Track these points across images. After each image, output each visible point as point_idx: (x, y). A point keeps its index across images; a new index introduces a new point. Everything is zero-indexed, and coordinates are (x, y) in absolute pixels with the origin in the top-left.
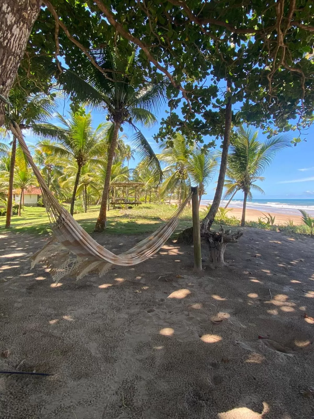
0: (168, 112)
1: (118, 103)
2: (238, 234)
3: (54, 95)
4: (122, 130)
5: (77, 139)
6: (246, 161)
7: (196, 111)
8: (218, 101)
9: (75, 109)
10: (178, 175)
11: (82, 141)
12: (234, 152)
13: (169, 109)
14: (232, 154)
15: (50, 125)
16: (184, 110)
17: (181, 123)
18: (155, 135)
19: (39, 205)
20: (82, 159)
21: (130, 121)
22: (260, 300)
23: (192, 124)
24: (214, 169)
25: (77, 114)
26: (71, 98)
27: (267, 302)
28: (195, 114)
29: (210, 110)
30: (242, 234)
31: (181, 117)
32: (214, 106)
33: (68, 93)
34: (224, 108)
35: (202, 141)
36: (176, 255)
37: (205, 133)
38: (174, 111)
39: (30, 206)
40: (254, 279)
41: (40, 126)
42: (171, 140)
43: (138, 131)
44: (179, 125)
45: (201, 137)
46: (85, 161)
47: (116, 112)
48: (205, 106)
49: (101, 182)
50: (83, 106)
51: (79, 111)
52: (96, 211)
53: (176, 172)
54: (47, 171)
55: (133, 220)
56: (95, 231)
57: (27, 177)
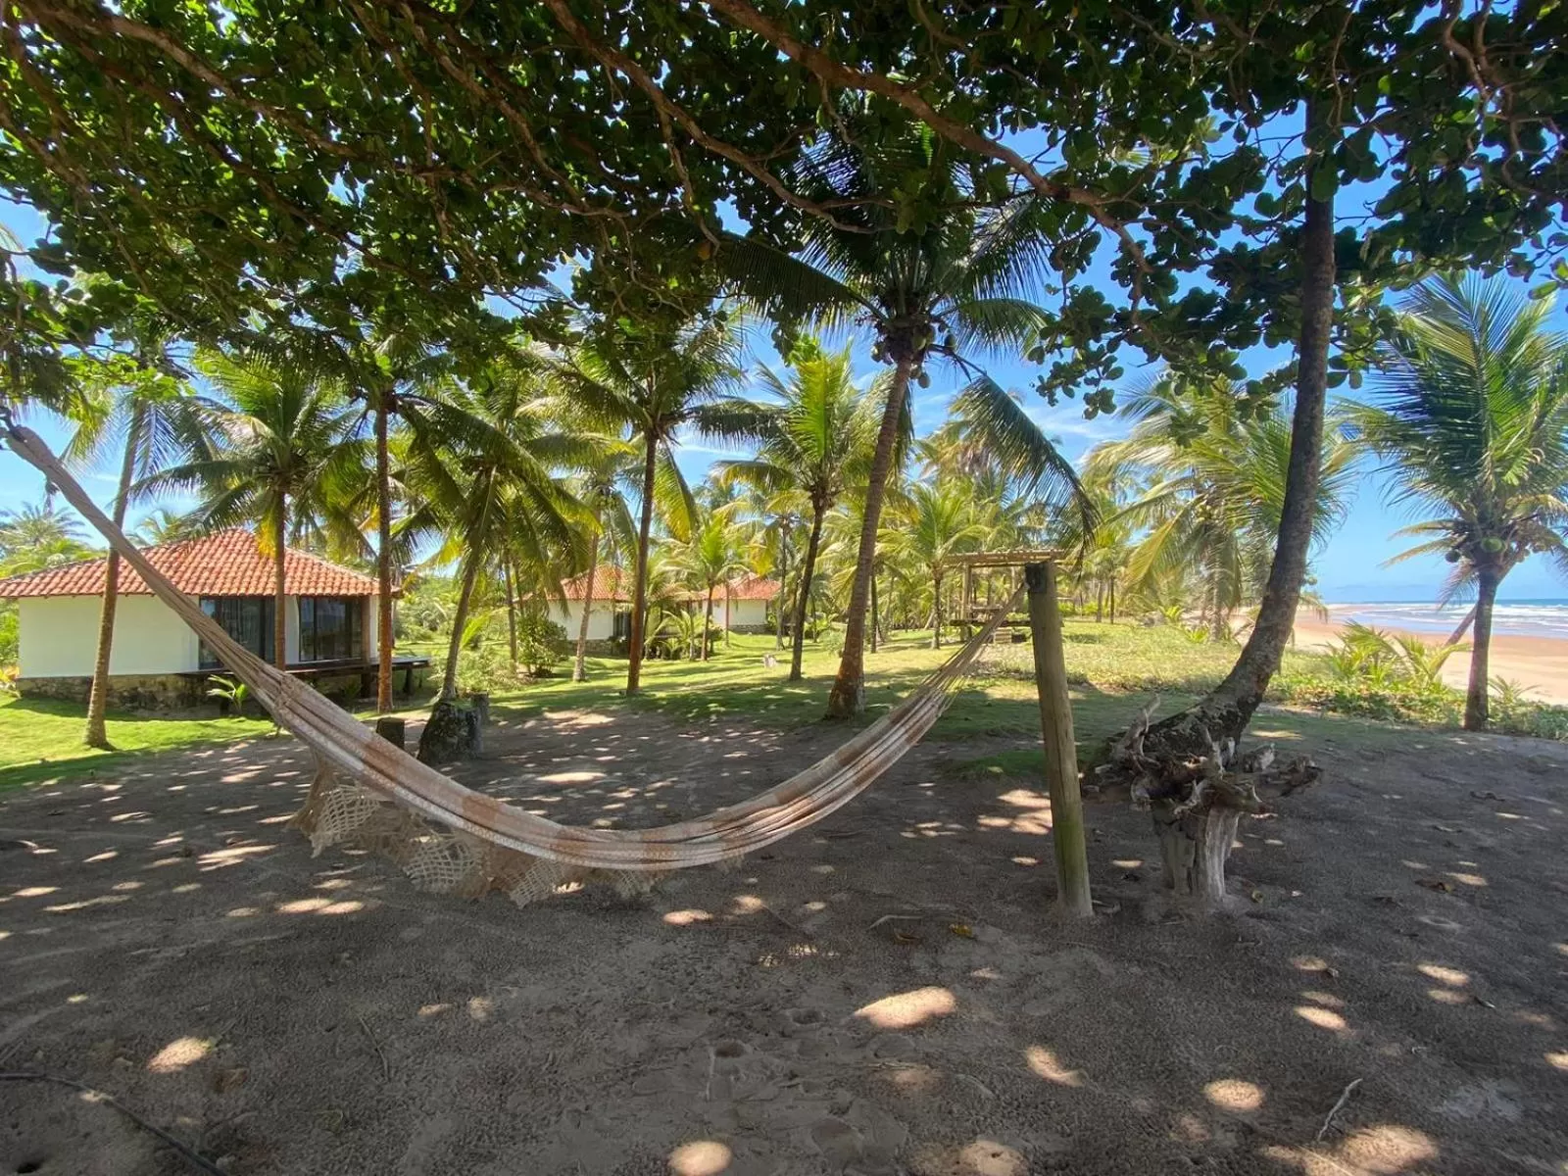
0: (1055, 291)
1: (902, 298)
2: (1294, 771)
3: (722, 316)
4: (924, 381)
5: (807, 433)
6: (1476, 427)
7: (1173, 263)
8: (1264, 204)
9: (785, 345)
10: (1204, 512)
11: (821, 436)
12: (1415, 399)
13: (1055, 278)
14: (1400, 408)
15: (741, 403)
16: (1126, 270)
17: (1123, 319)
18: (1040, 378)
19: (769, 630)
20: (824, 489)
21: (948, 349)
22: (1248, 1130)
23: (1174, 314)
24: (1342, 478)
25: (795, 356)
26: (770, 314)
27: (1276, 1152)
28: (1174, 272)
29: (1241, 247)
30: (1312, 775)
31: (1117, 297)
32: (1250, 227)
33: (763, 304)
34: (1297, 225)
35: (1237, 373)
36: (1036, 836)
37: (1244, 339)
38: (1080, 281)
39: (746, 633)
40: (1323, 1007)
41: (716, 409)
42: (1100, 387)
43: (975, 375)
44: (1113, 327)
45: (1229, 358)
46: (834, 494)
47: (898, 329)
48: (1209, 235)
49: (910, 555)
50: (809, 330)
51: (798, 349)
52: (905, 648)
53: (1192, 500)
54: (781, 530)
55: (979, 683)
56: (827, 718)
57: (721, 552)
